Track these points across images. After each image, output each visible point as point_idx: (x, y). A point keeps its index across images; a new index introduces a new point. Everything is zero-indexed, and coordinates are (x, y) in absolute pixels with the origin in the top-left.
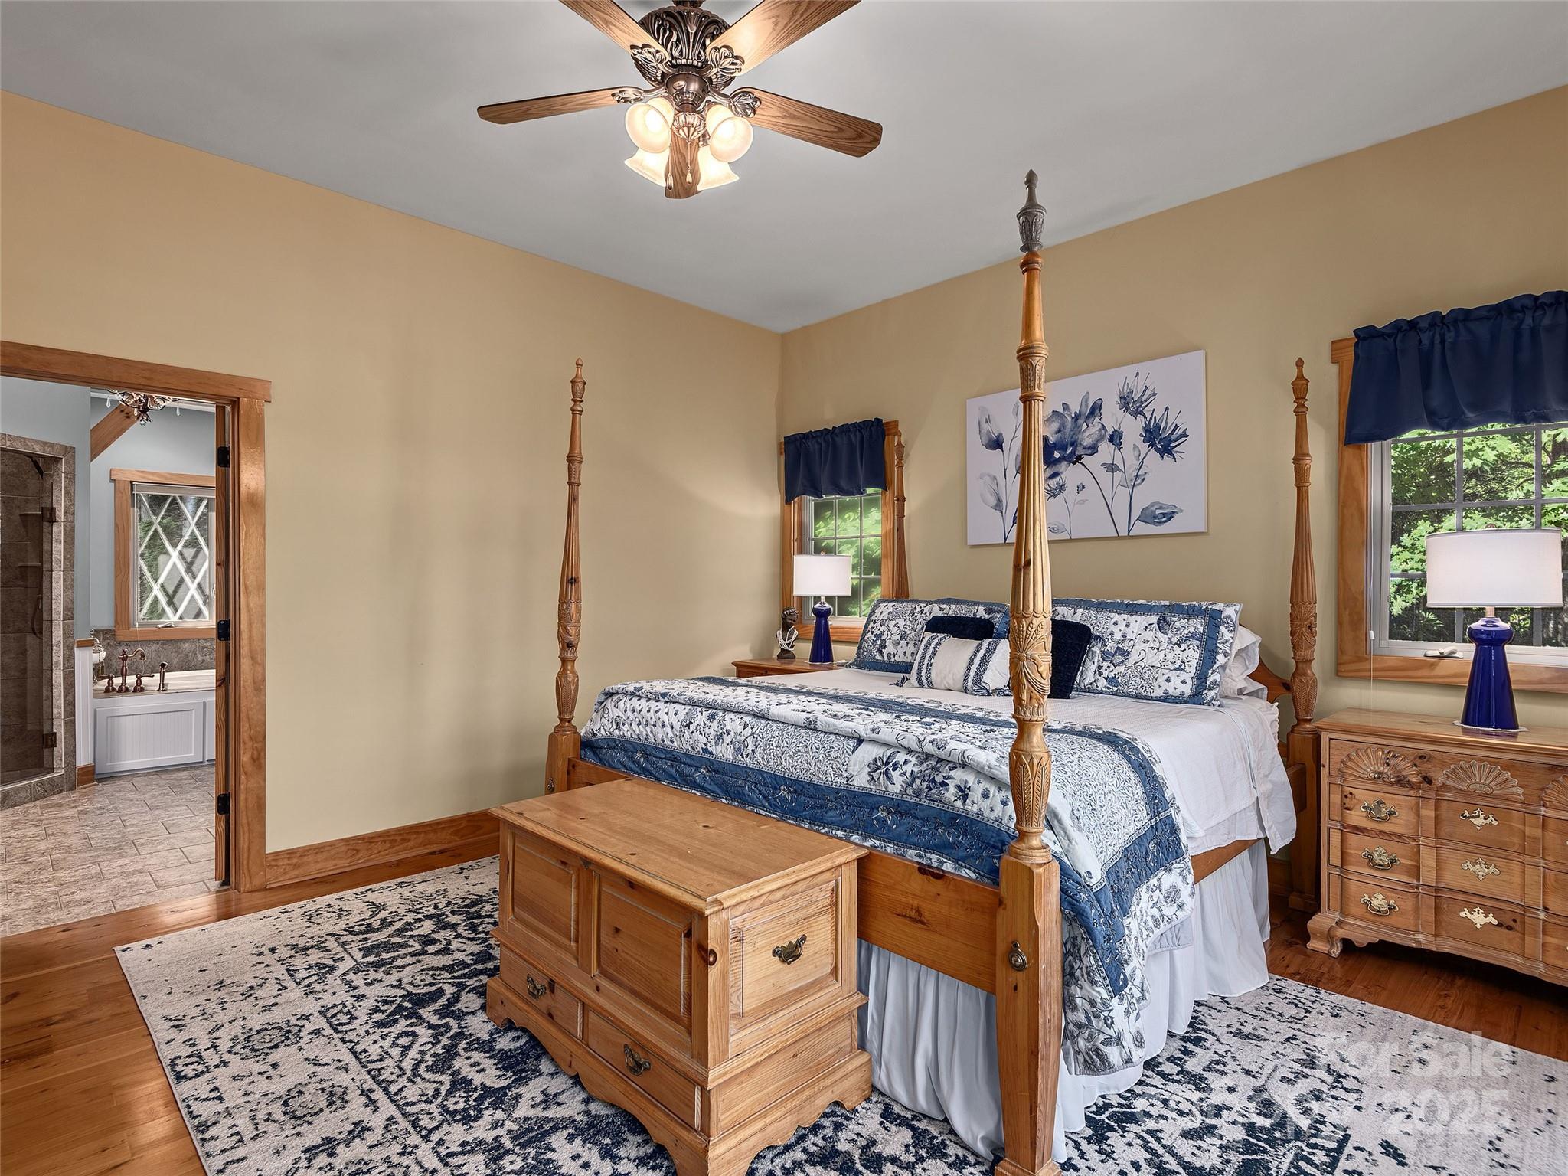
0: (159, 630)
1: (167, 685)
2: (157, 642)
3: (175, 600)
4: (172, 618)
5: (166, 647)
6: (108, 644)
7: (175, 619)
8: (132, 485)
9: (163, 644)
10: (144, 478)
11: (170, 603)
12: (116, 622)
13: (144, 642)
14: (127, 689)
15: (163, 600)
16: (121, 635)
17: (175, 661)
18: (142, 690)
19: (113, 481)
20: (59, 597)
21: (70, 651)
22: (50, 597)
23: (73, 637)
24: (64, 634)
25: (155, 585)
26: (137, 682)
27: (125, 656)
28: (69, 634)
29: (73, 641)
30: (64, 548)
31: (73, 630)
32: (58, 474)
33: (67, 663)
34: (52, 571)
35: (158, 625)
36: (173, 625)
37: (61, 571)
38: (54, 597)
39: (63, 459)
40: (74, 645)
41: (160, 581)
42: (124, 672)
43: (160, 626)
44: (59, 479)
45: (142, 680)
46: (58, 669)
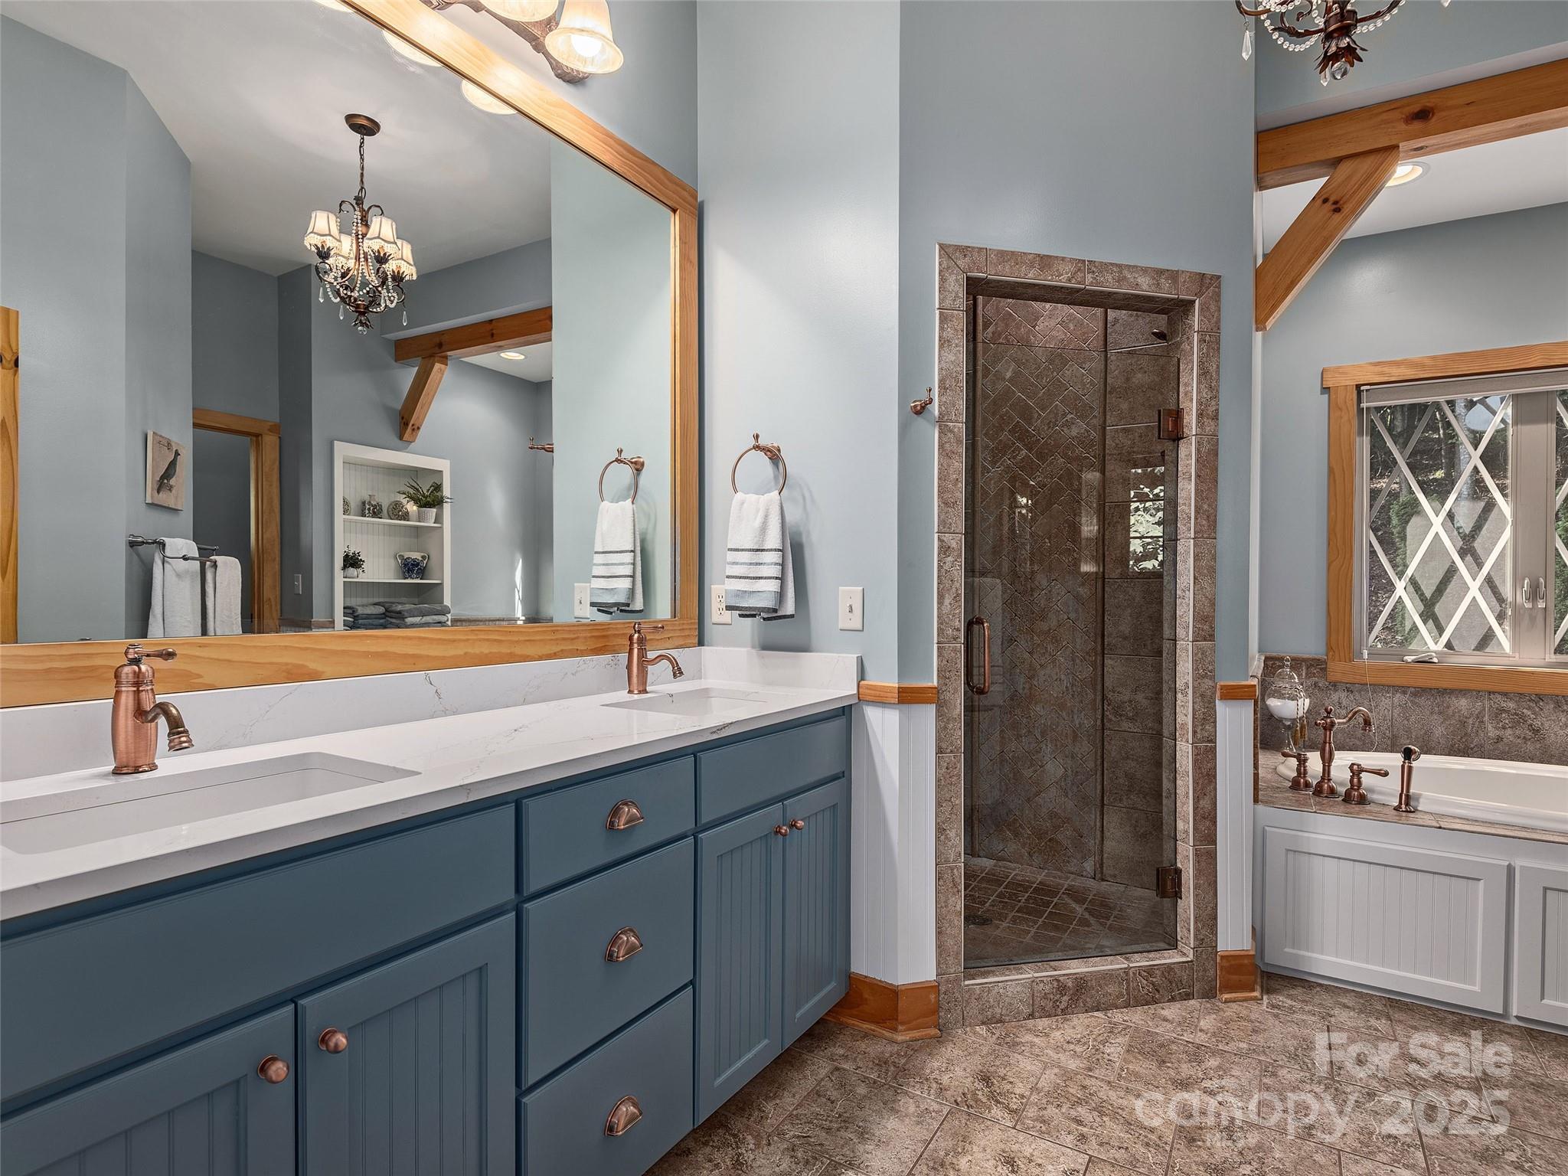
0: (1406, 669)
1: (1418, 798)
2: (1403, 689)
3: (1438, 609)
4: (1430, 643)
5: (1422, 701)
6: (1316, 684)
7: (1440, 646)
8: (1359, 392)
9: (1414, 695)
10: (1382, 374)
11: (1428, 614)
12: (1329, 647)
13: (1379, 688)
14: (1332, 791)
15: (1413, 611)
16: (1337, 670)
17: (1439, 731)
18: (1363, 800)
19: (1326, 390)
20: (1187, 592)
21: (1206, 705)
22: (1173, 592)
23: (1213, 678)
24: (1195, 669)
25: (1400, 579)
26: (1351, 781)
27: (1328, 720)
28: (1204, 671)
29: (1213, 684)
30: (1196, 490)
31: (1212, 663)
32: (1188, 338)
33: (1202, 729)
34: (1176, 540)
35: (1406, 658)
36: (1435, 660)
37: (1190, 538)
38: (1179, 592)
39: (1197, 302)
40: (1214, 693)
41: (1409, 572)
42: (1327, 755)
43: (1409, 658)
44: (1189, 347)
45: (1362, 779)
46: (1184, 740)
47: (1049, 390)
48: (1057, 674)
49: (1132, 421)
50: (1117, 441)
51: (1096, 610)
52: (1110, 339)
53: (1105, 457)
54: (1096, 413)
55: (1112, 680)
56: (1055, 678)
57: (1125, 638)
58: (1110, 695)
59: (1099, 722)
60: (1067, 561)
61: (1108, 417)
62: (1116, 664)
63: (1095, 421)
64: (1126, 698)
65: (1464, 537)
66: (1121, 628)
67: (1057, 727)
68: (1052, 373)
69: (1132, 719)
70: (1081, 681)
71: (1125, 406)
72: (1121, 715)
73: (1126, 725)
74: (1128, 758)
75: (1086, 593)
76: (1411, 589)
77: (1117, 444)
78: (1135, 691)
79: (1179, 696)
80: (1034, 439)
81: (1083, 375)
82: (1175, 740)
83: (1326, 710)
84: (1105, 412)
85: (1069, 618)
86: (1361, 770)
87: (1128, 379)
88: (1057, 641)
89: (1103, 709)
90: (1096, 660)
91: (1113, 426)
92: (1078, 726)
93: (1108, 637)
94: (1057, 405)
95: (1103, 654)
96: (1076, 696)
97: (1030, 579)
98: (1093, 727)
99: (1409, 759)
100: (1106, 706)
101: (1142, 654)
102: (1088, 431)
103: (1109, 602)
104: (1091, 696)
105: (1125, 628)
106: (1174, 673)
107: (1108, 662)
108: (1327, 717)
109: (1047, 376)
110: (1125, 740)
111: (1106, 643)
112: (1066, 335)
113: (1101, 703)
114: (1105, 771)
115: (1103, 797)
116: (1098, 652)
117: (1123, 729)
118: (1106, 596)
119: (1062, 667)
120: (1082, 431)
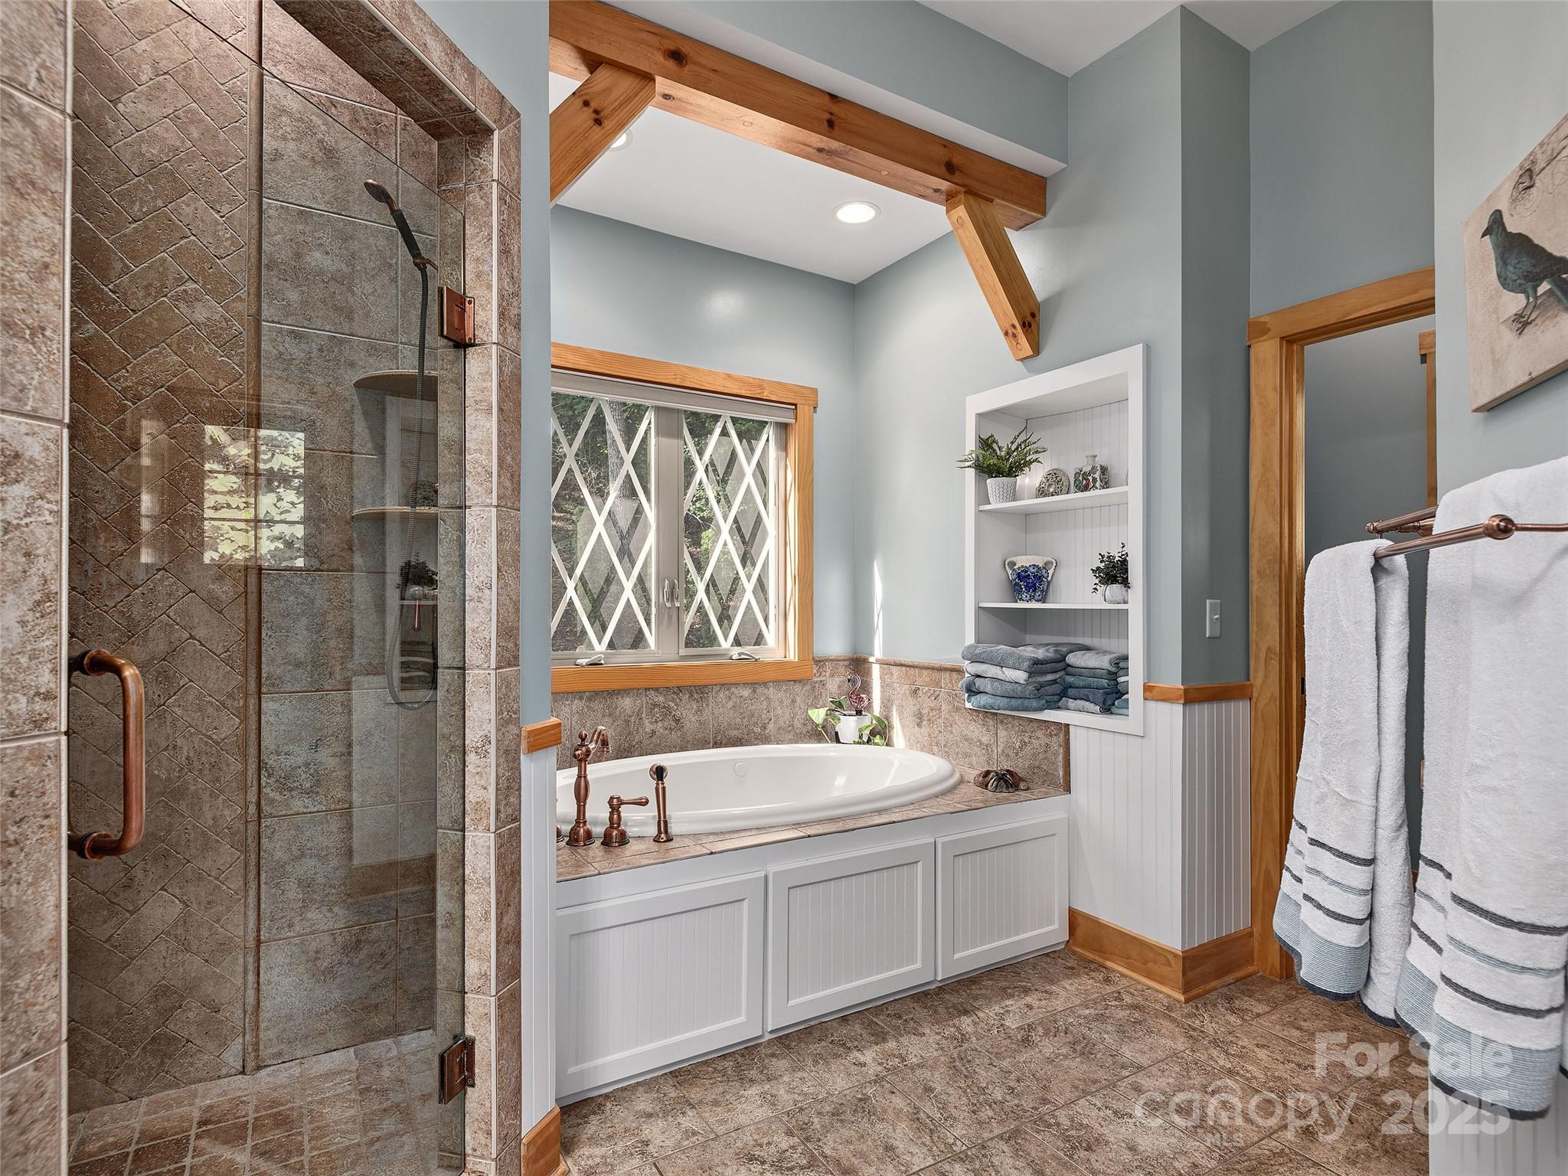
0: (582, 673)
1: (673, 822)
3: (601, 609)
4: (596, 645)
7: (604, 648)
11: (594, 616)
14: (589, 835)
15: (581, 611)
18: (624, 839)
20: (487, 591)
21: (511, 765)
22: (458, 591)
23: (517, 722)
24: (499, 712)
25: (571, 577)
26: (611, 819)
27: (584, 749)
28: (508, 715)
29: (517, 732)
30: (499, 431)
31: (516, 699)
32: (481, 188)
33: (506, 805)
34: (463, 507)
35: (579, 661)
36: (603, 662)
37: (490, 505)
38: (469, 591)
39: (496, 133)
40: (518, 745)
41: (578, 572)
42: (583, 792)
43: (584, 661)
44: (483, 202)
45: (622, 814)
46: (481, 828)
47: (146, 227)
48: (167, 738)
49: (306, 323)
50: (281, 348)
51: (247, 621)
52: (267, 180)
53: (260, 370)
54: (243, 294)
55: (274, 734)
56: (164, 744)
57: (298, 665)
58: (271, 761)
59: (252, 809)
60: (188, 536)
61: (264, 306)
62: (283, 708)
63: (240, 307)
64: (300, 761)
65: (622, 538)
66: (292, 650)
67: (169, 832)
68: (154, 199)
69: (310, 793)
70: (217, 743)
71: (294, 296)
72: (291, 790)
73: (298, 804)
74: (303, 855)
75: (226, 592)
76: (581, 589)
77: (281, 354)
78: (315, 747)
79: (471, 758)
80: (116, 307)
81: (217, 223)
82: (463, 830)
83: (580, 736)
84: (259, 296)
85: (192, 637)
86: (621, 803)
87: (298, 255)
88: (167, 678)
89: (260, 784)
90: (246, 706)
91: (273, 322)
92: (211, 822)
93: (268, 665)
94: (164, 260)
95: (260, 693)
96: (207, 772)
97: (108, 566)
98: (240, 817)
99: (662, 780)
100: (264, 780)
101: (327, 687)
102: (227, 320)
103: (269, 609)
104: (236, 766)
105: (298, 649)
106: (460, 723)
107: (268, 705)
108: (582, 745)
109: (143, 202)
110: (298, 828)
111: (264, 675)
112: (183, 142)
113: (256, 776)
114: (263, 886)
115: (259, 931)
116: (250, 692)
117: (295, 810)
118: (264, 597)
119: (178, 724)
120: (217, 317)
